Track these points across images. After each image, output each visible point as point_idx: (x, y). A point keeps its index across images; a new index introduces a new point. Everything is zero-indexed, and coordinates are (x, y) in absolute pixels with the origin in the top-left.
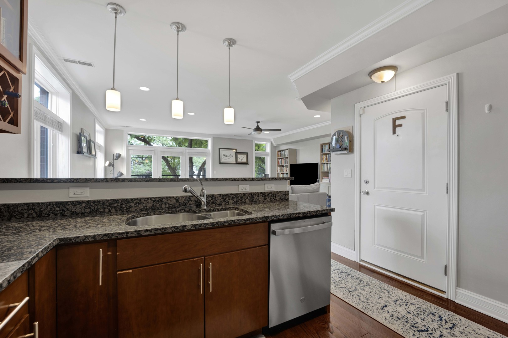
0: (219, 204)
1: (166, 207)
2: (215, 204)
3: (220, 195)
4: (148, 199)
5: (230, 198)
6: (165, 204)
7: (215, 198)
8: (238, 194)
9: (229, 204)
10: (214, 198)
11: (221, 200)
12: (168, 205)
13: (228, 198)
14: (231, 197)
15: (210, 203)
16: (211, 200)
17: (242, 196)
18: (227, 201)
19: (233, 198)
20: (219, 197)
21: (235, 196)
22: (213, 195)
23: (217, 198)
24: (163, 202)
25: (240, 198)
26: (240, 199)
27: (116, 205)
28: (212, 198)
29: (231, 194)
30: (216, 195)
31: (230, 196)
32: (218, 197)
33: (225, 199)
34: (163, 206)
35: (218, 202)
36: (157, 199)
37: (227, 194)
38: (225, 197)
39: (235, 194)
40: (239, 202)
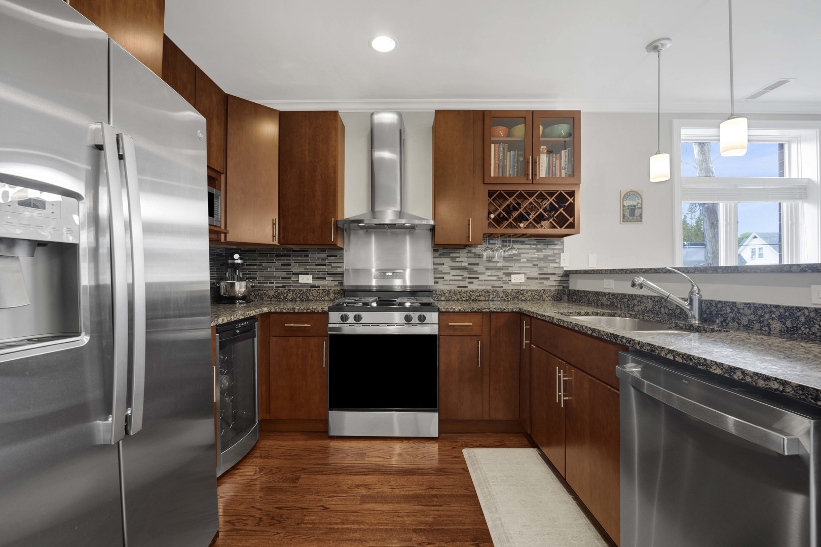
0: (746, 325)
1: (665, 313)
2: (737, 322)
3: (748, 305)
4: (648, 296)
5: (774, 316)
6: (664, 307)
7: (738, 309)
8: (799, 309)
9: (770, 329)
10: (736, 310)
11: (752, 317)
12: (667, 310)
13: (767, 316)
14: (777, 313)
15: (729, 319)
16: (731, 314)
17: (812, 315)
18: (766, 323)
19: (781, 318)
20: (746, 309)
21: (787, 314)
22: (734, 303)
23: (741, 311)
24: (662, 304)
25: (803, 319)
26: (803, 324)
27: (625, 300)
28: (731, 309)
29: (777, 307)
30: (741, 304)
31: (774, 310)
32: (743, 309)
33: (761, 316)
34: (663, 310)
35: (745, 321)
36: (656, 299)
37: (766, 305)
38: (760, 312)
39: (787, 309)
40: (800, 332)
